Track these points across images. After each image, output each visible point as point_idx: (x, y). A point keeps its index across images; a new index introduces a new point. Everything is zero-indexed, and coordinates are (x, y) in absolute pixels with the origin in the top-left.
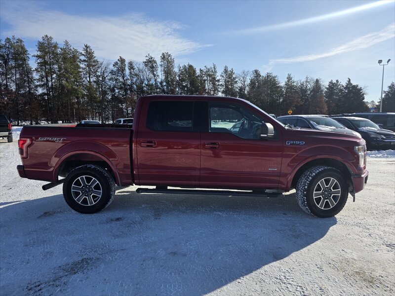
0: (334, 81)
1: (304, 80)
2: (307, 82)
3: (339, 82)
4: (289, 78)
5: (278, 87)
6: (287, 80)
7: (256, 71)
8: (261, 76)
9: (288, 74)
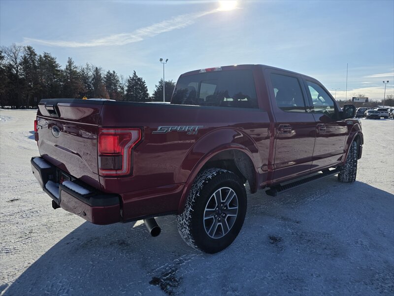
0: (112, 72)
1: (85, 66)
2: (87, 69)
3: (116, 73)
4: (70, 63)
5: (59, 71)
6: (68, 64)
7: (29, 48)
8: (36, 55)
9: (69, 58)
